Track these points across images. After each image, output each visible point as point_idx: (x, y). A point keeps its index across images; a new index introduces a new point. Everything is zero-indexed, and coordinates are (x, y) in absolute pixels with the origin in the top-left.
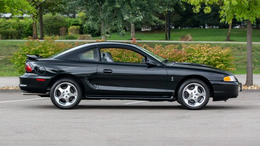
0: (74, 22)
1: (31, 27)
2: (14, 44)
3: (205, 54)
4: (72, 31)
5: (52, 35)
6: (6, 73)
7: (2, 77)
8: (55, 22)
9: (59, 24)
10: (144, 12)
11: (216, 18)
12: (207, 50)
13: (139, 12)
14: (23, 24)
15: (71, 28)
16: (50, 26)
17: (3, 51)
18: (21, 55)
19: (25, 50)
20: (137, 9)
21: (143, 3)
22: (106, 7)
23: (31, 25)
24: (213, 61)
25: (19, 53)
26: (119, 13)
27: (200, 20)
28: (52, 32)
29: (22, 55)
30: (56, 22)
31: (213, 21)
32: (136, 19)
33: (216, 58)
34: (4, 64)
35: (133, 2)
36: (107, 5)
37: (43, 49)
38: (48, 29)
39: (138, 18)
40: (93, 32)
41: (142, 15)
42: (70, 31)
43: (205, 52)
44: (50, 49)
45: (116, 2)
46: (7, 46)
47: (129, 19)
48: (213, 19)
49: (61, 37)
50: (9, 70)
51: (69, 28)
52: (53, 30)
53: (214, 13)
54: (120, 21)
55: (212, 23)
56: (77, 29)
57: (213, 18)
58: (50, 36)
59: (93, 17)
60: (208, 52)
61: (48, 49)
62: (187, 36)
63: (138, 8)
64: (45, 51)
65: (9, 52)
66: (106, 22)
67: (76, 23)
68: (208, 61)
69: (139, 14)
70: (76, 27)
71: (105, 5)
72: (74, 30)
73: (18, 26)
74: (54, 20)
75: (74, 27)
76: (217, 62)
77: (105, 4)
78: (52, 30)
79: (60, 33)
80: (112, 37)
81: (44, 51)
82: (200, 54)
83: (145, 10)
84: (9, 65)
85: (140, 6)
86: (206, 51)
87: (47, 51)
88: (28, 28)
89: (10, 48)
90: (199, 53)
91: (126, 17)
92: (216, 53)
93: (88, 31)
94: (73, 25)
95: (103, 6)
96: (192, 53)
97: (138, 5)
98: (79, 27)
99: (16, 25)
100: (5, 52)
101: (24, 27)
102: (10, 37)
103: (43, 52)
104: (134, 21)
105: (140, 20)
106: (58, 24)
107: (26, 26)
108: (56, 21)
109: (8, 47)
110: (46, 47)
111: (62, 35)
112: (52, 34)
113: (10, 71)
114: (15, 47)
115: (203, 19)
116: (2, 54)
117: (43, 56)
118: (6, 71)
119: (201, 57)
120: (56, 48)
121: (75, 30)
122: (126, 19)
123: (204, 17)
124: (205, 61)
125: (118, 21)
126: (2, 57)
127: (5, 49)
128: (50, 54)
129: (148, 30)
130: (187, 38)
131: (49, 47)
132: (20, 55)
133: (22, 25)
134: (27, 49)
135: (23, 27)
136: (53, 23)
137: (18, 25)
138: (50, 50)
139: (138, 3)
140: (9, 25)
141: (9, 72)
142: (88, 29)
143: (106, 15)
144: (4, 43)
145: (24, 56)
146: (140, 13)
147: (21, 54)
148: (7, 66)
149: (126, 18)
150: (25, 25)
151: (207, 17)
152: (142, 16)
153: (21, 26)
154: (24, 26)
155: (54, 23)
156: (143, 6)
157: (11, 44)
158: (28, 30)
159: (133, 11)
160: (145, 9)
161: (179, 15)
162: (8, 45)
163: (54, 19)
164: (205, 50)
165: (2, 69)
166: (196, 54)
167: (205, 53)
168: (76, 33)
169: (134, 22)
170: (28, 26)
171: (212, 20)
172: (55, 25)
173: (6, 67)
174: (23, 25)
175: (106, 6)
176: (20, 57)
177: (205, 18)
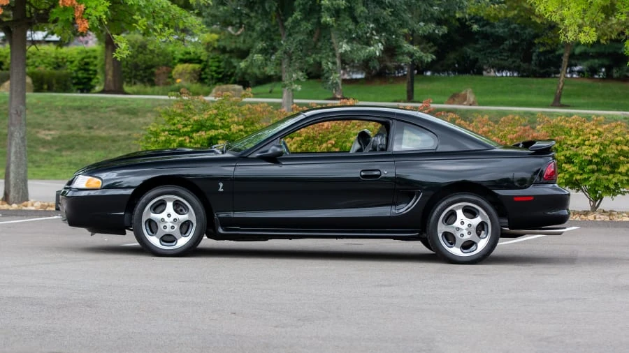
0: (183, 55)
1: (83, 63)
2: (78, 104)
3: (594, 139)
4: (181, 75)
5: (135, 84)
6: (64, 170)
7: (56, 179)
8: (141, 53)
9: (152, 59)
10: (383, 34)
11: (516, 54)
12: (599, 129)
13: (373, 34)
14: (65, 56)
15: (180, 67)
16: (129, 63)
17: (53, 119)
18: (167, 133)
19: (175, 121)
20: (368, 28)
21: (382, 13)
22: (297, 23)
23: (83, 59)
24: (613, 155)
25: (161, 129)
26: (324, 37)
27: (479, 56)
28: (135, 77)
29: (169, 131)
30: (144, 54)
31: (509, 60)
32: (367, 51)
33: (619, 148)
34: (57, 150)
35: (362, 11)
36: (299, 17)
37: (217, 120)
38: (126, 69)
39: (372, 48)
40: (228, 78)
41: (382, 43)
42: (177, 76)
43: (594, 135)
44: (233, 119)
45: (323, 10)
46: (60, 107)
47: (351, 51)
48: (508, 56)
49: (157, 88)
50: (70, 163)
51: (176, 69)
52: (138, 73)
53: (511, 43)
54: (328, 56)
55: (506, 63)
56: (194, 70)
57: (509, 54)
58: (131, 86)
59: (264, 45)
60: (600, 134)
61: (229, 120)
62: (463, 93)
63: (371, 26)
64: (222, 123)
65: (68, 123)
66: (294, 57)
67: (188, 56)
68: (602, 156)
69: (375, 39)
70: (190, 67)
71: (296, 17)
72: (185, 73)
73: (53, 60)
74: (140, 50)
75: (187, 67)
76: (622, 158)
77: (294, 16)
78: (134, 72)
79: (156, 80)
80: (277, 93)
81: (220, 124)
82: (580, 138)
83: (386, 31)
84: (69, 153)
85: (376, 21)
86: (596, 132)
87: (226, 124)
88: (75, 66)
89: (69, 113)
90: (579, 135)
91: (344, 45)
92: (619, 138)
93: (216, 75)
94: (183, 61)
95: (290, 20)
96: (563, 137)
97: (372, 19)
98: (197, 66)
99: (49, 59)
100: (58, 122)
101: (68, 63)
102: (45, 87)
103: (217, 126)
104: (362, 55)
105: (378, 54)
106: (149, 58)
107: (72, 62)
108: (144, 52)
109: (63, 110)
110: (224, 115)
111: (158, 85)
112: (136, 81)
113: (72, 167)
114: (80, 111)
115: (485, 54)
116: (51, 126)
117: (219, 135)
118: (62, 166)
119: (584, 144)
120: (248, 117)
121: (190, 73)
122: (343, 51)
123: (489, 51)
124: (596, 155)
125: (324, 56)
126: (52, 132)
127: (58, 115)
128: (235, 131)
129: (359, 76)
130: (465, 98)
131: (230, 115)
132: (164, 131)
133: (63, 58)
134: (179, 118)
135: (65, 63)
136: (137, 56)
137: (54, 58)
138: (234, 122)
139: (370, 14)
140: (33, 58)
141: (71, 169)
142: (215, 71)
143: (296, 41)
144: (52, 100)
145: (172, 135)
146: (377, 38)
147: (166, 130)
148: (64, 153)
149: (344, 49)
150: (69, 60)
151: (494, 51)
152: (380, 44)
153: (60, 60)
154: (67, 61)
155: (140, 56)
156: (382, 22)
157: (70, 104)
158: (76, 71)
159: (360, 33)
160: (387, 28)
161: (432, 44)
162: (63, 106)
163: (139, 47)
164: (593, 130)
165: (53, 161)
166: (572, 138)
167: (596, 137)
168: (191, 81)
169: (362, 58)
170: (76, 63)
171: (506, 58)
172: (143, 62)
173: (61, 156)
174: (65, 60)
175: (297, 19)
176: (165, 136)
177: (489, 53)
